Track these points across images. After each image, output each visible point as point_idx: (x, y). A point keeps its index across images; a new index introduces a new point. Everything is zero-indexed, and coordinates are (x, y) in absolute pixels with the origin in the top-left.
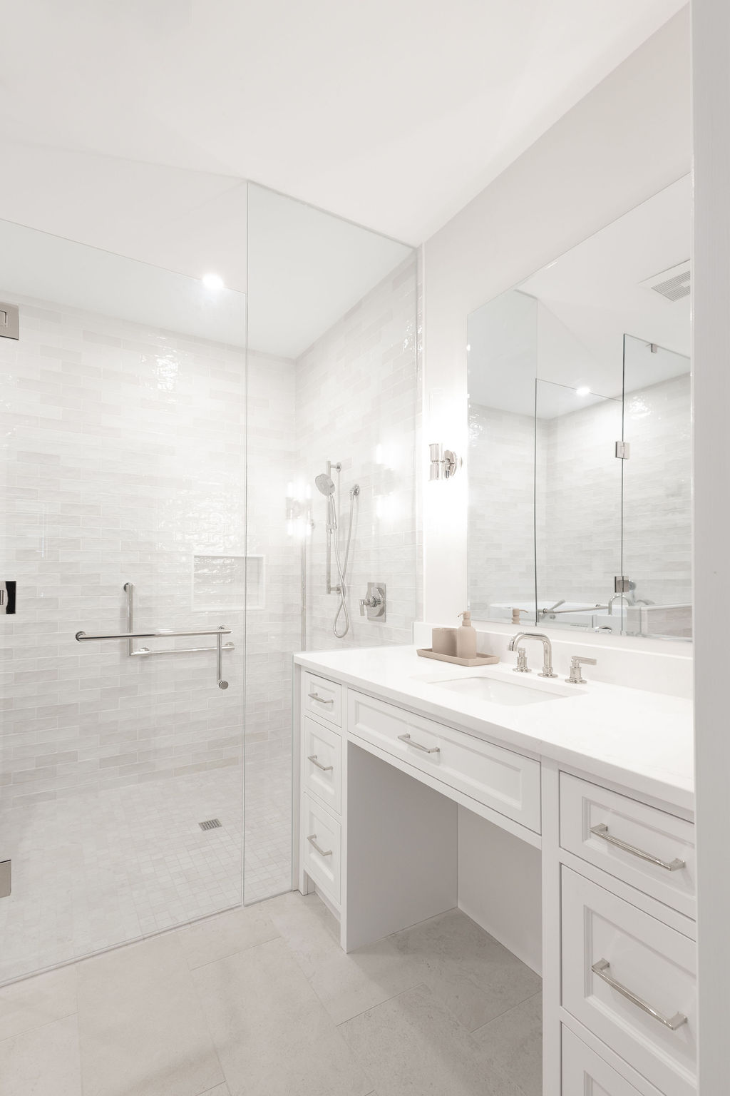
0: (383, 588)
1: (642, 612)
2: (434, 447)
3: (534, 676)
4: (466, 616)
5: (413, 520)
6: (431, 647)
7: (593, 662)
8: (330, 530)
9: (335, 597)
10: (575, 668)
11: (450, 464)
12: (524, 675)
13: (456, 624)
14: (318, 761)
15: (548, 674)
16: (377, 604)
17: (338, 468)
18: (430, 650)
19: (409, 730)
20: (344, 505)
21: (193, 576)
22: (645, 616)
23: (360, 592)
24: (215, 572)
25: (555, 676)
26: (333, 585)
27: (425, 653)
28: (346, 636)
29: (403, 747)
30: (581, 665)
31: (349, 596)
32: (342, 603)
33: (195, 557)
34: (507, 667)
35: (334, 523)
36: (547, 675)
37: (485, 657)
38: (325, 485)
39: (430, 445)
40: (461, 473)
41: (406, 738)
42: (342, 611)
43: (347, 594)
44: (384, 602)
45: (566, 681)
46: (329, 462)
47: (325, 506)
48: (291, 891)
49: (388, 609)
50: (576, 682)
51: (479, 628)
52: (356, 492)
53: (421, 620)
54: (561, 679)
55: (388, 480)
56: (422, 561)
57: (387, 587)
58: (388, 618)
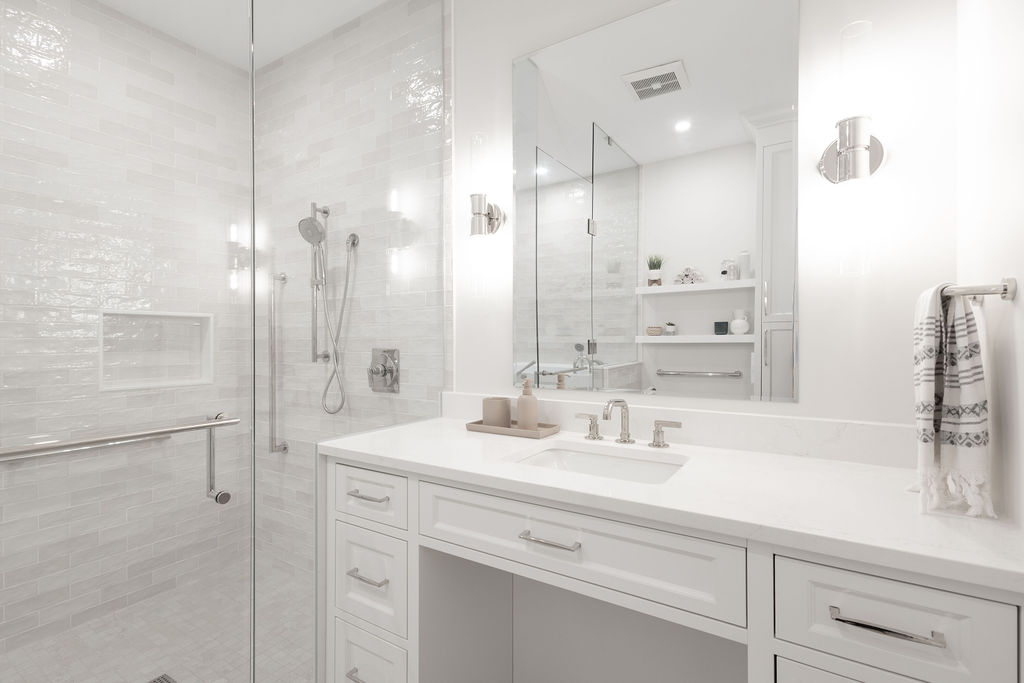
0: (396, 355)
2: (476, 199)
3: (610, 441)
4: (527, 384)
5: (440, 278)
6: (481, 419)
7: (678, 425)
8: (316, 285)
9: (322, 370)
10: (658, 433)
11: (492, 218)
12: (597, 442)
13: (513, 394)
15: (625, 439)
16: (386, 373)
17: (325, 212)
18: (480, 422)
20: (337, 257)
21: (101, 343)
23: (361, 359)
24: (135, 336)
25: (633, 442)
26: (319, 352)
27: (476, 427)
28: (341, 412)
29: (522, 546)
30: (663, 429)
31: (342, 364)
32: (335, 371)
33: (105, 315)
34: (573, 435)
35: (322, 279)
36: (625, 441)
37: (543, 427)
38: (312, 231)
39: (472, 196)
40: (506, 232)
42: (335, 379)
43: (340, 362)
44: (398, 371)
45: (649, 445)
46: (314, 205)
47: (309, 255)
49: (402, 379)
50: (659, 446)
52: (354, 242)
53: (452, 390)
54: (642, 444)
55: (403, 232)
56: (452, 324)
57: (401, 353)
58: (402, 389)
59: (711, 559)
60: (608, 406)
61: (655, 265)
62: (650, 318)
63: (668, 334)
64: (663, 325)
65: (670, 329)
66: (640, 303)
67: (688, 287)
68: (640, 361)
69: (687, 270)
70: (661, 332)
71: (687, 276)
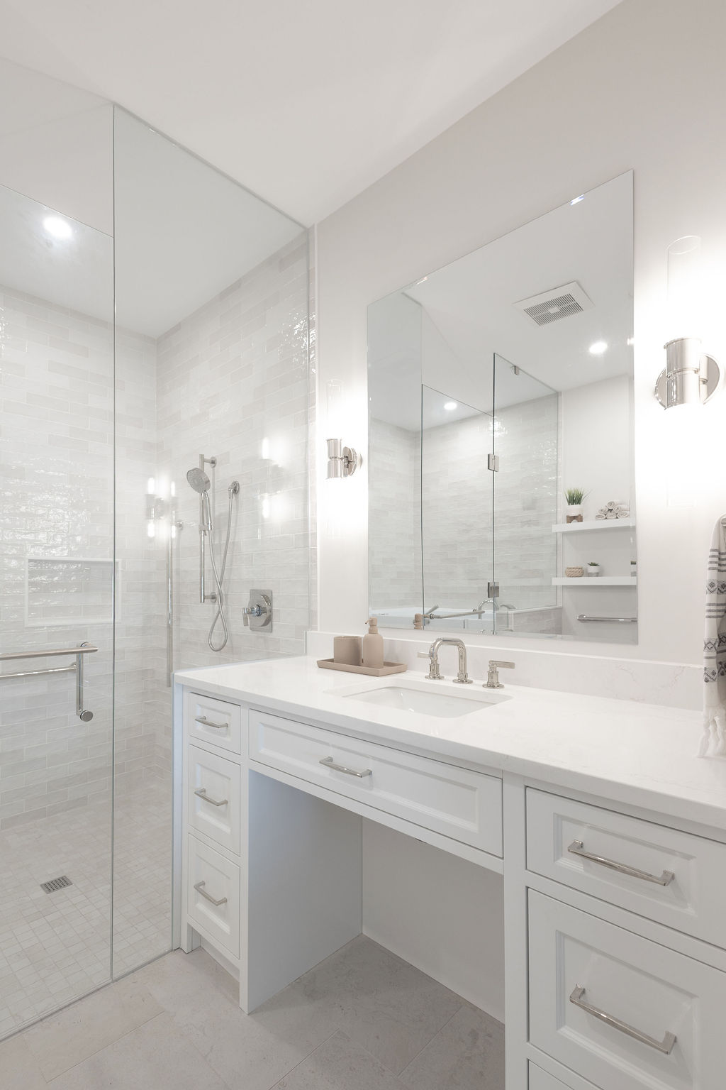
0: (269, 596)
1: (509, 616)
2: (333, 444)
3: (448, 682)
4: (372, 623)
5: (306, 521)
6: (332, 657)
7: (511, 665)
8: (203, 530)
9: (209, 609)
10: (492, 673)
11: (349, 461)
12: (437, 682)
13: (361, 633)
14: (208, 795)
15: (463, 680)
16: (262, 611)
17: (213, 462)
18: (332, 660)
19: (331, 752)
20: (220, 504)
21: (27, 584)
22: (512, 619)
23: (241, 600)
24: (56, 578)
25: (471, 682)
26: (207, 593)
27: (325, 665)
28: (223, 650)
29: (325, 772)
30: (498, 669)
31: (227, 604)
32: (219, 612)
33: (30, 561)
34: (417, 675)
35: (207, 523)
36: (463, 681)
37: (392, 665)
38: (198, 480)
39: (328, 441)
40: (361, 472)
41: (328, 762)
42: (219, 619)
43: (224, 603)
44: (271, 611)
45: (483, 686)
46: (202, 456)
47: (198, 504)
48: (172, 950)
49: (275, 618)
50: (494, 687)
51: (385, 635)
52: (235, 490)
53: (316, 629)
54: (477, 685)
55: (275, 478)
56: (316, 565)
57: (274, 594)
58: (274, 628)
59: (474, 789)
60: (435, 643)
61: (575, 499)
62: (572, 558)
63: (590, 575)
64: (584, 565)
65: (593, 569)
66: (560, 542)
67: (611, 523)
68: (560, 605)
69: (611, 504)
70: (582, 573)
71: (610, 511)
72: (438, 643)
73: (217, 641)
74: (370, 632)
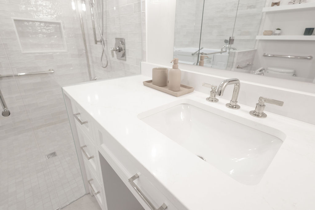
0: (123, 41)
3: (222, 104)
4: (175, 62)
9: (101, 47)
10: (260, 105)
16: (121, 51)
21: (16, 32)
23: (112, 44)
25: (239, 109)
26: (98, 40)
28: (107, 67)
30: (266, 104)
31: (107, 45)
32: (104, 49)
33: (15, 20)
34: (200, 96)
36: (233, 107)
42: (104, 54)
43: (105, 45)
44: (125, 49)
48: (86, 194)
49: (127, 54)
50: (258, 116)
53: (145, 61)
54: (245, 111)
56: (145, 23)
57: (125, 41)
58: (127, 59)
60: (223, 84)
62: (267, 26)
63: (275, 34)
64: (273, 29)
65: (278, 32)
66: (264, 18)
67: (296, 6)
68: (256, 48)
70: (272, 33)
72: (225, 84)
73: (104, 63)
74: (174, 67)
